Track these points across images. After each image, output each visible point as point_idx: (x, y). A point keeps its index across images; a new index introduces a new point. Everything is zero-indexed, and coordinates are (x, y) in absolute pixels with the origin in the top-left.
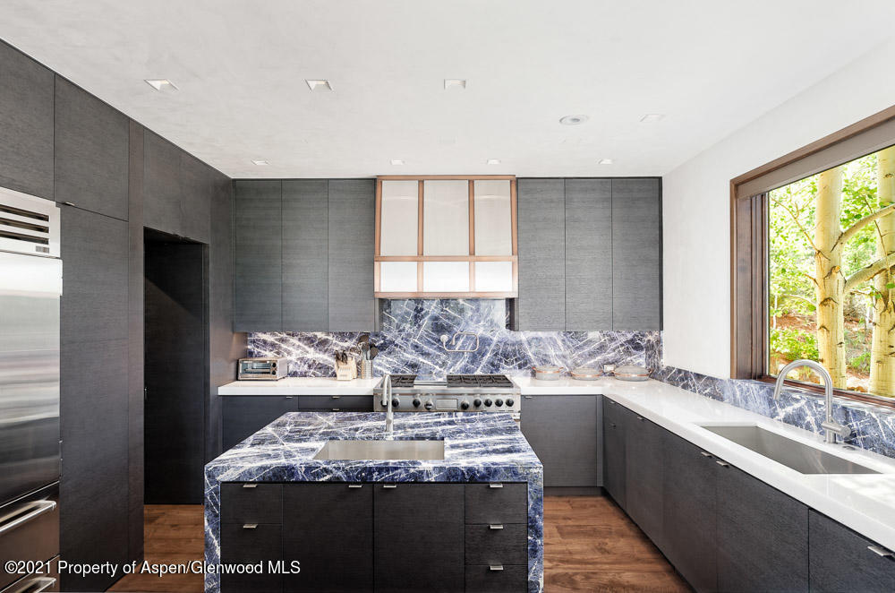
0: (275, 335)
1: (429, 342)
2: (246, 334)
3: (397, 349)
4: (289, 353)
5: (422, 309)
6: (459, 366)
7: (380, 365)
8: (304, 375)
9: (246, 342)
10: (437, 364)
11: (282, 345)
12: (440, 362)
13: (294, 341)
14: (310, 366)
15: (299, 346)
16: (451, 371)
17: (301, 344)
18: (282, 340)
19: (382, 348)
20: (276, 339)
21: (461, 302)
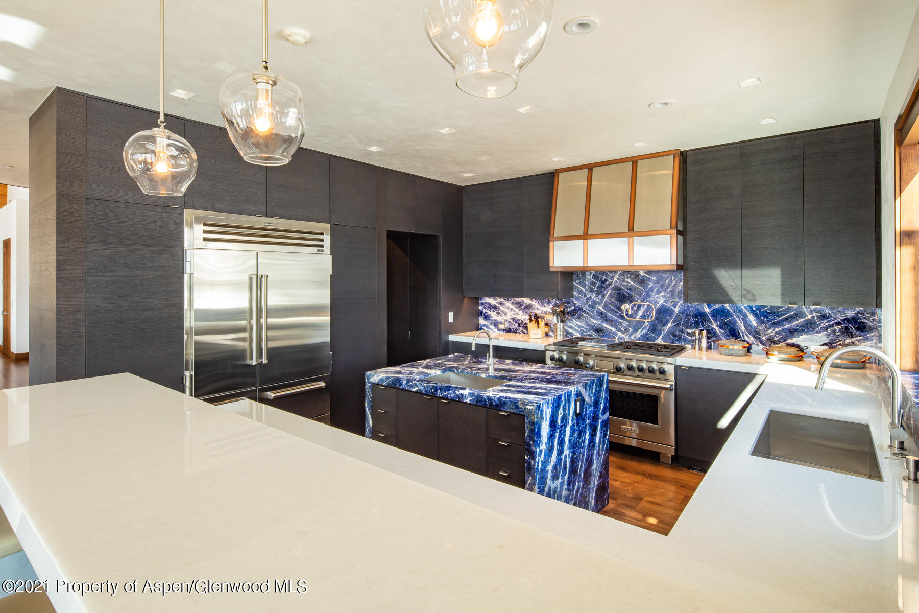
0: (496, 300)
1: (612, 309)
2: (477, 299)
3: (585, 315)
4: (505, 314)
5: (606, 280)
6: (639, 334)
7: (571, 327)
8: (515, 331)
9: (478, 304)
10: (619, 330)
11: (501, 308)
12: (622, 329)
13: (508, 304)
14: (519, 325)
15: (512, 309)
16: (632, 337)
17: (513, 307)
18: (501, 304)
19: (572, 313)
20: (497, 303)
21: (642, 273)
